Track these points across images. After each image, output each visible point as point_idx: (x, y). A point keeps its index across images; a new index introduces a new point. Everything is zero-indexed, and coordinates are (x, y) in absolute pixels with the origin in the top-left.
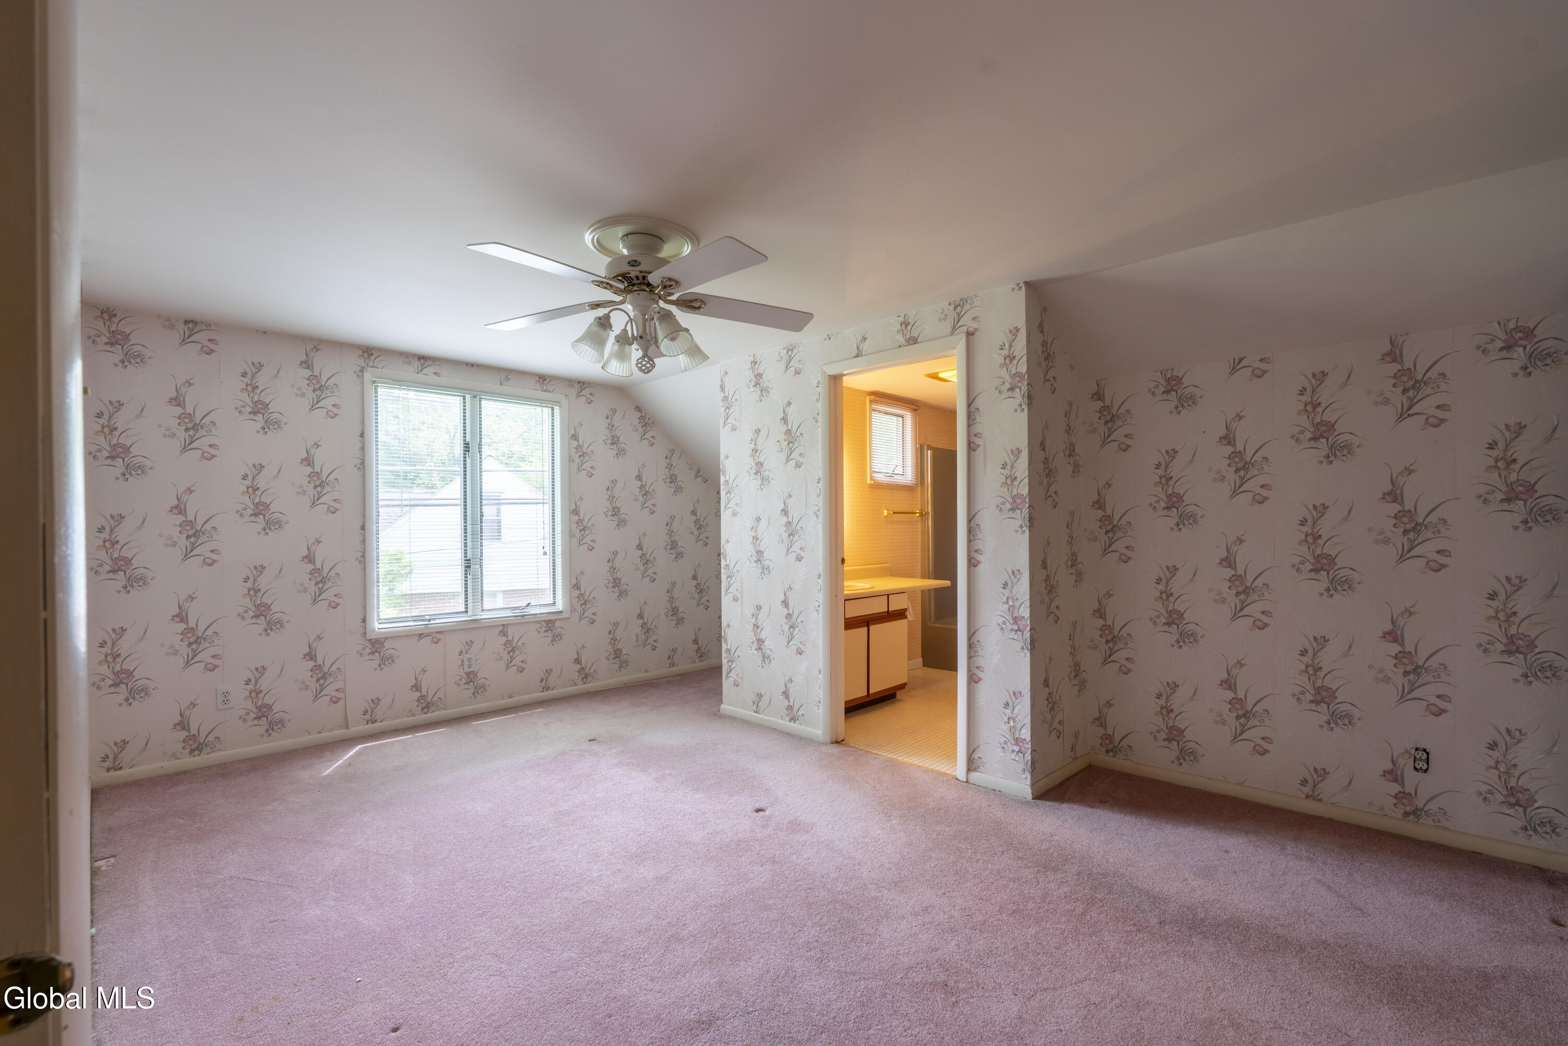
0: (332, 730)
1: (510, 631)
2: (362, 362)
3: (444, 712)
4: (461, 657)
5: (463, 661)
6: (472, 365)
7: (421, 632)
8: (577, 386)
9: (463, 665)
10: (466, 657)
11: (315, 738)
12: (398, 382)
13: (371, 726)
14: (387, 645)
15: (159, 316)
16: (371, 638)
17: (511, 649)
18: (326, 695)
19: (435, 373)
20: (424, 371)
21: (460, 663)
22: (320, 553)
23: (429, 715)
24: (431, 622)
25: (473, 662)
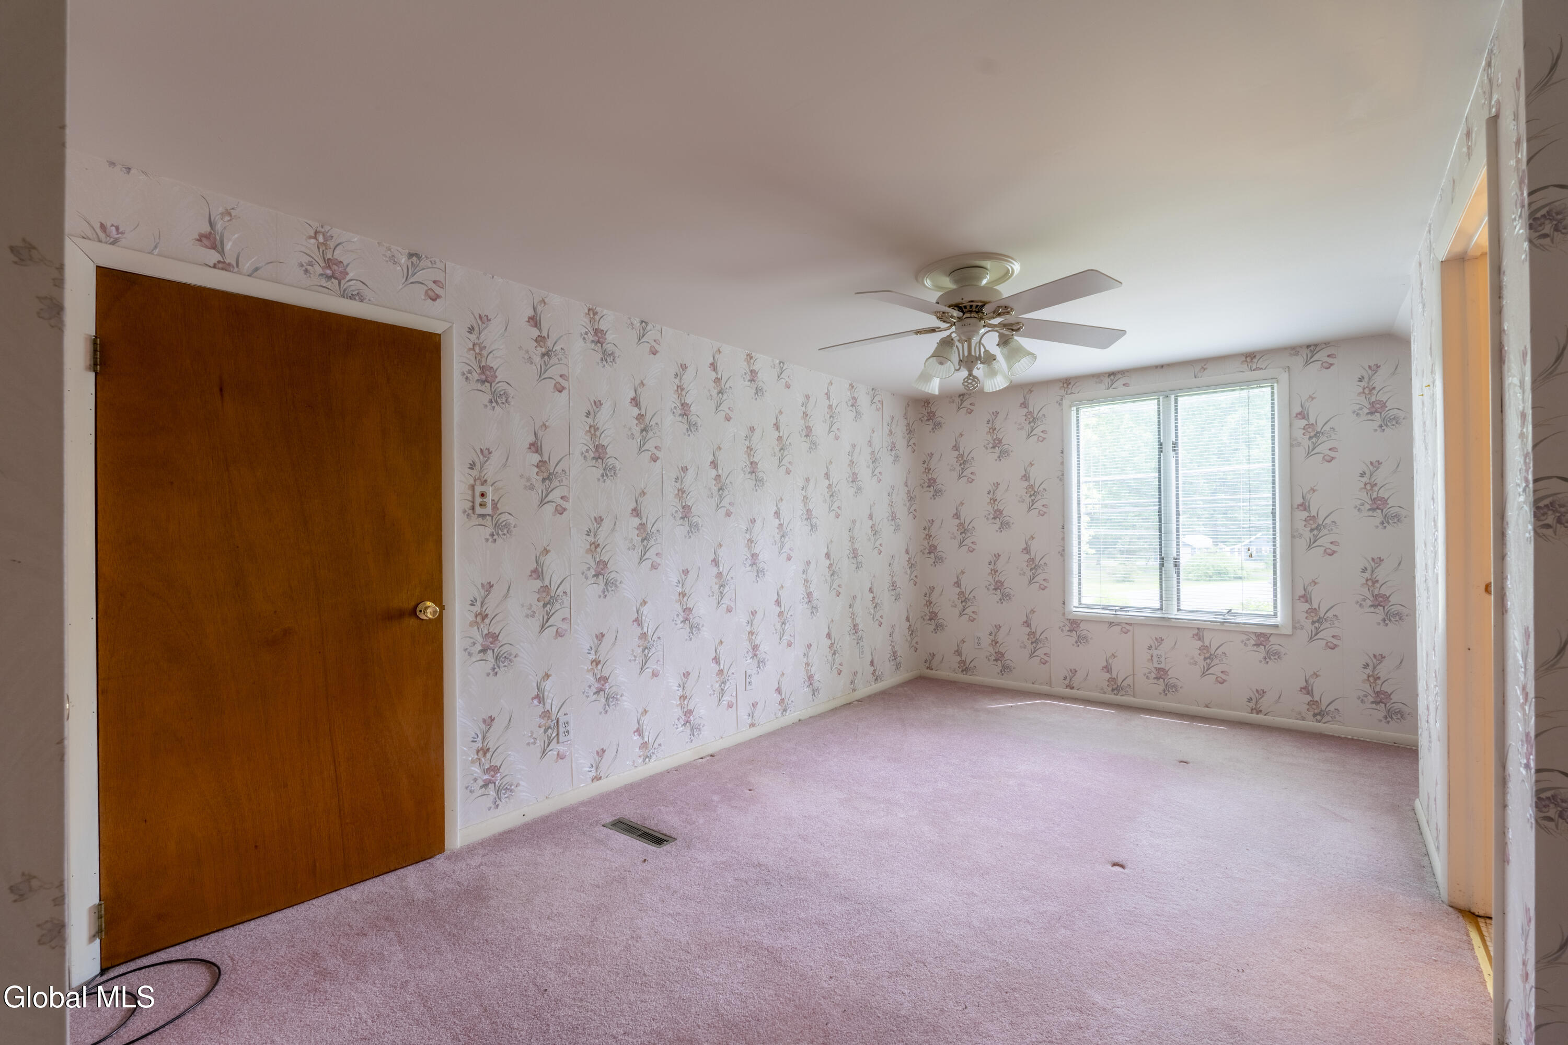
0: (1041, 684)
1: (1207, 637)
2: (1062, 392)
3: (1132, 699)
4: (1151, 652)
5: (1152, 656)
6: (1162, 366)
7: (1112, 621)
8: (1305, 352)
9: (1152, 660)
10: (1155, 652)
11: (1028, 686)
12: (1091, 401)
13: (1069, 690)
14: (1082, 626)
15: (947, 397)
16: (1069, 618)
17: (1209, 656)
18: (1038, 656)
19: (1124, 385)
20: (1114, 386)
21: (1150, 657)
22: (1035, 546)
23: (1118, 697)
24: (1117, 613)
25: (1163, 659)
